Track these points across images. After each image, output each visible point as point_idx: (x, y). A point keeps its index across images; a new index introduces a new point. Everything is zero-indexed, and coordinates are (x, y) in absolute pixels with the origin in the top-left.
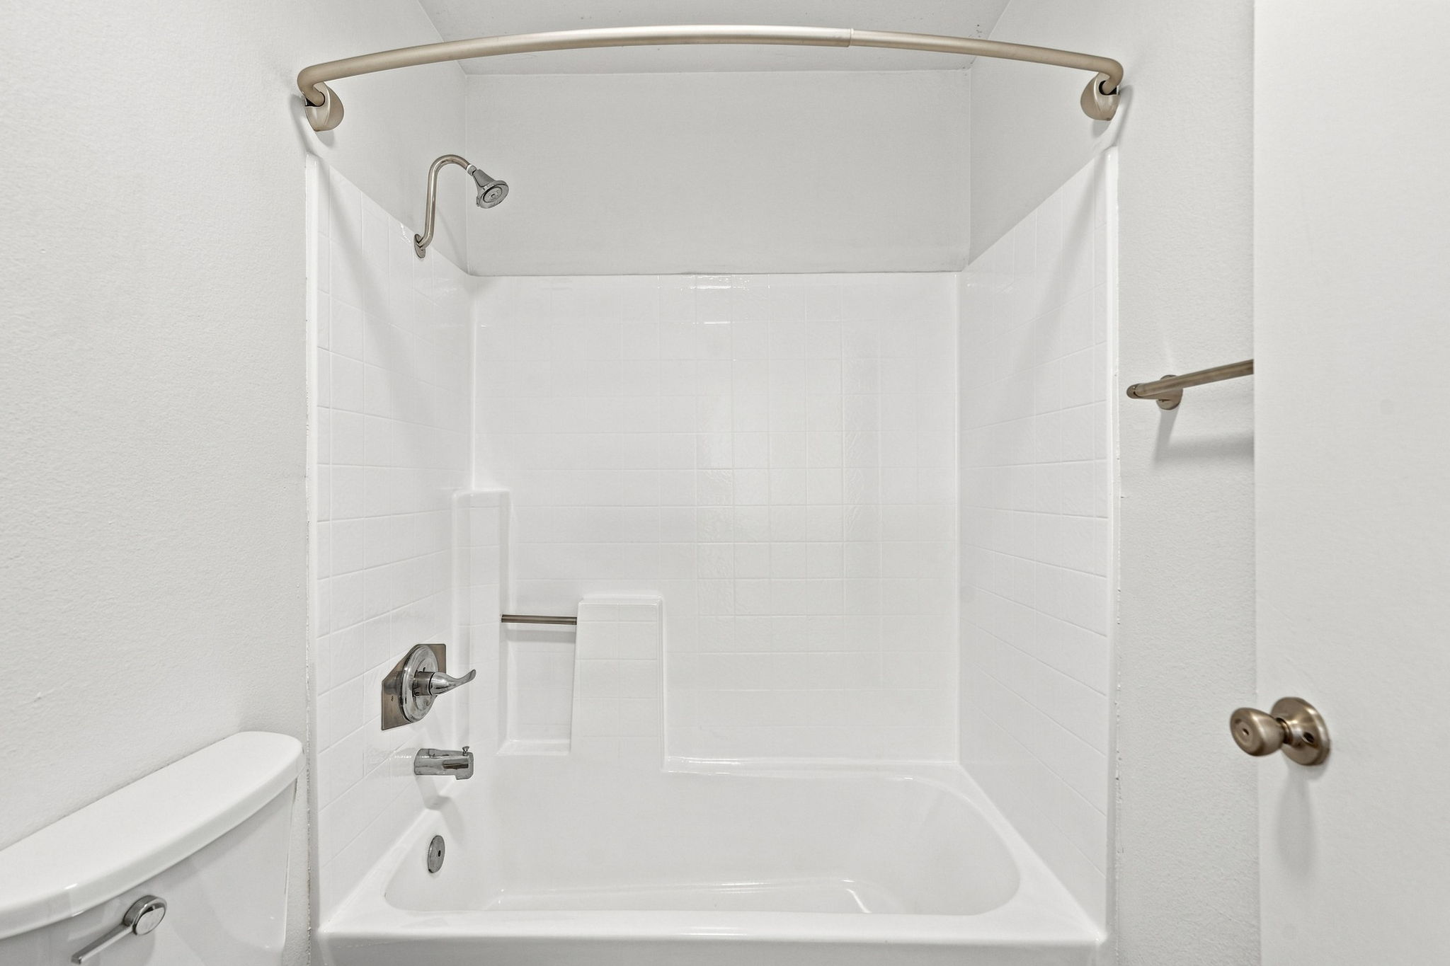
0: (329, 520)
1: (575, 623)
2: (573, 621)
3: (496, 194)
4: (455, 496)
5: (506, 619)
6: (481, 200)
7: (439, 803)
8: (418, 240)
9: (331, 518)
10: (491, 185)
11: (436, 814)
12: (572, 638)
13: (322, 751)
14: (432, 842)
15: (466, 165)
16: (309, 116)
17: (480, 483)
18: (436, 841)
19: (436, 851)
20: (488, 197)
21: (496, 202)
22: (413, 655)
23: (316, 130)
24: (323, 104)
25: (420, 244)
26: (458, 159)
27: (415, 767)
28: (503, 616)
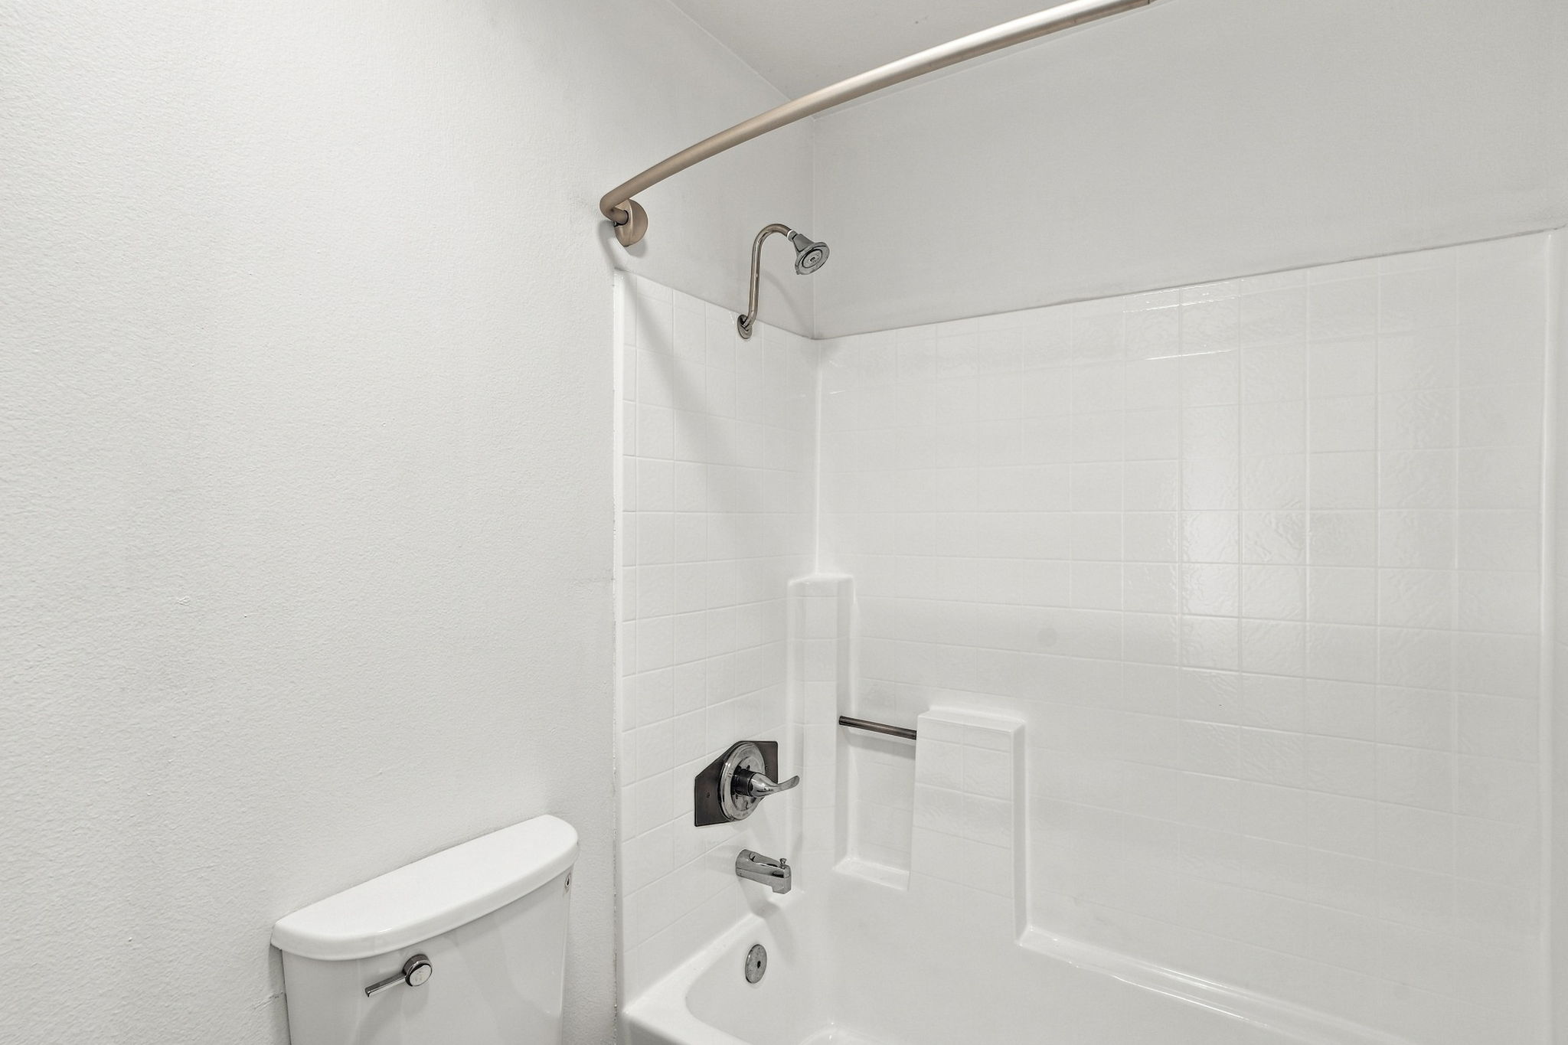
0: (635, 619)
1: (914, 737)
2: (912, 735)
3: (816, 257)
4: (791, 583)
5: (844, 721)
6: (800, 265)
7: (764, 909)
8: (741, 320)
9: (637, 617)
10: (808, 249)
11: (760, 920)
12: (911, 753)
13: (627, 840)
14: (751, 951)
15: (785, 230)
16: (617, 235)
17: (823, 570)
18: (756, 950)
19: (756, 963)
20: (808, 262)
21: (819, 265)
22: (736, 751)
23: (626, 246)
24: (627, 220)
25: (744, 324)
26: (779, 228)
27: (737, 868)
28: (841, 717)
